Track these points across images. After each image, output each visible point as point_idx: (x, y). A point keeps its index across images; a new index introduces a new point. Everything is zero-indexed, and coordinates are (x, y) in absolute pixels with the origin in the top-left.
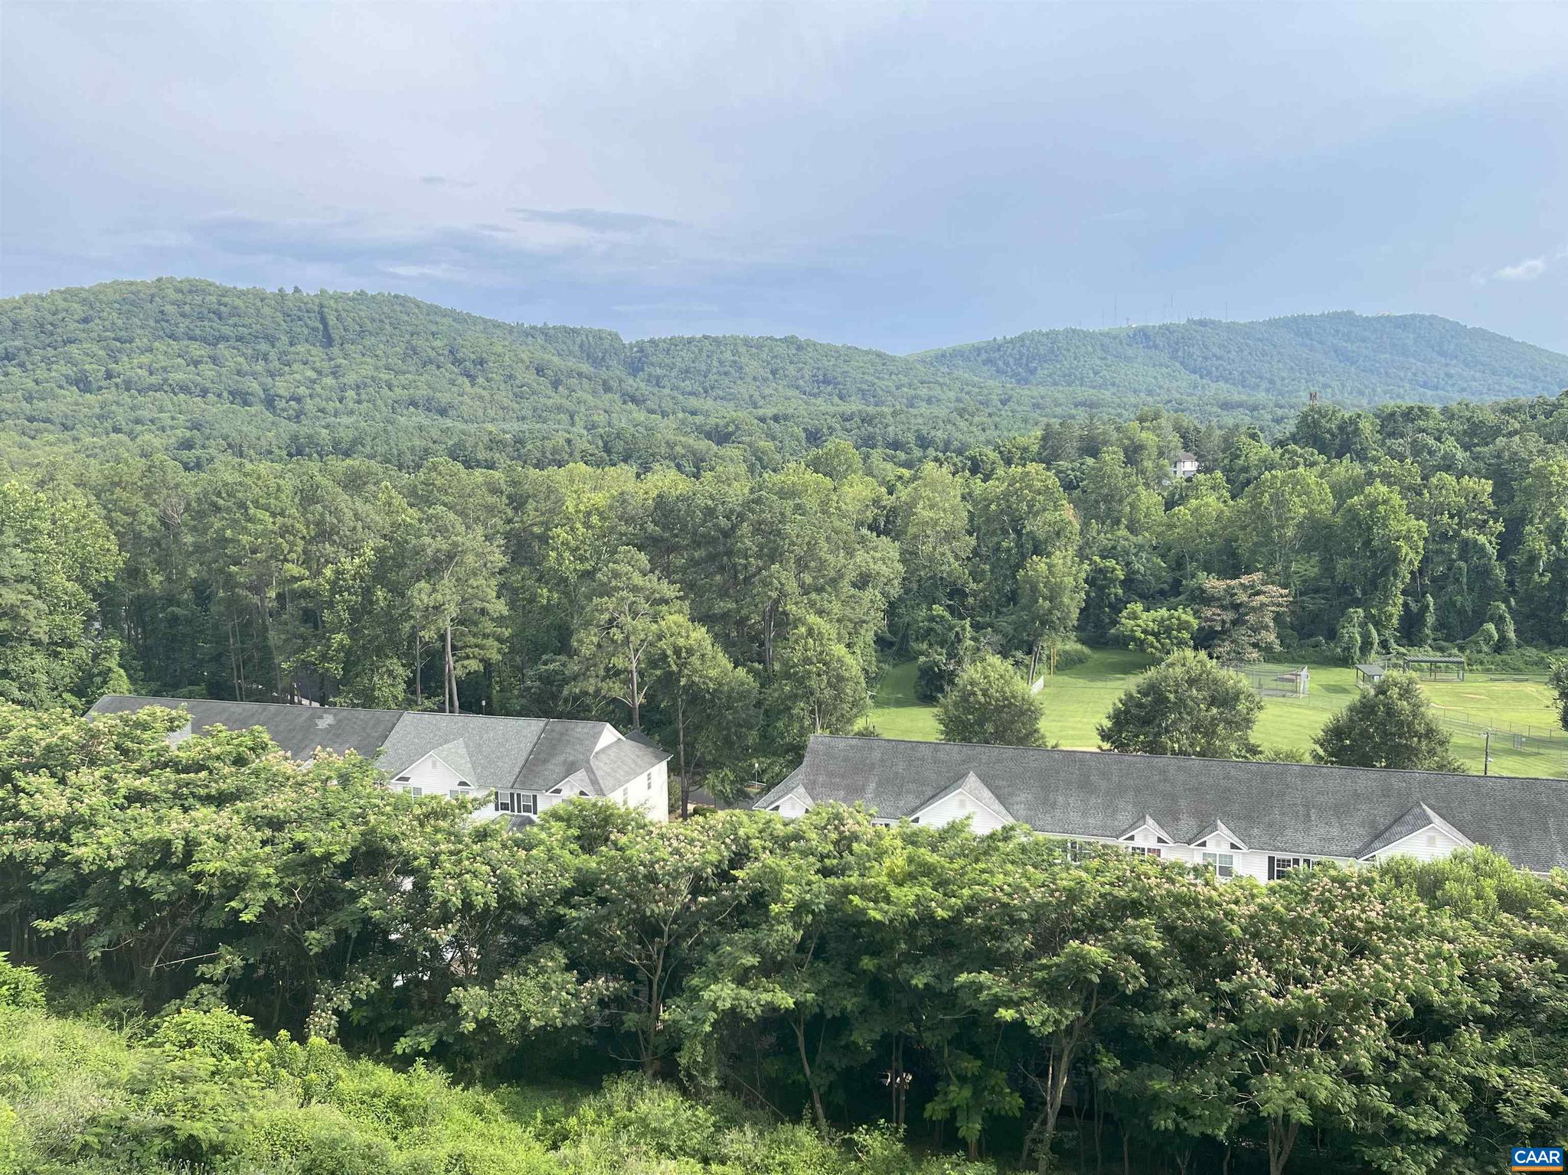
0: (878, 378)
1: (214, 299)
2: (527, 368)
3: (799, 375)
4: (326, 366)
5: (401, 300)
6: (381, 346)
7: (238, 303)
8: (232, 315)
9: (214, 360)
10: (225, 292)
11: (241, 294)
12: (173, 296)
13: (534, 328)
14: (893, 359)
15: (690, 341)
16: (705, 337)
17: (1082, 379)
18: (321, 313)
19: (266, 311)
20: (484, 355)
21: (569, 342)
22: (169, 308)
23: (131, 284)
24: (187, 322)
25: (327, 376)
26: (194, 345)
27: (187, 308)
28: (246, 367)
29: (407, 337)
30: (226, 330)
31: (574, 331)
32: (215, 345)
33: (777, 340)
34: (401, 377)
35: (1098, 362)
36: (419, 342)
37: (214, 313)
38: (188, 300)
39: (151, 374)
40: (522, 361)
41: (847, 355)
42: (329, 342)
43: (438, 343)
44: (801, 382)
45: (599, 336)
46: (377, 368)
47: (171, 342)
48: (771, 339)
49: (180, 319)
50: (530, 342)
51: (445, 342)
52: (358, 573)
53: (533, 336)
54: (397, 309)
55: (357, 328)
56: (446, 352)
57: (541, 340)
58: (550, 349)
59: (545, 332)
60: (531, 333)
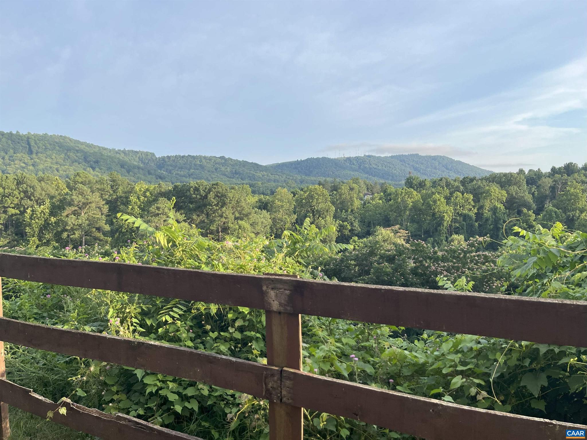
0: (256, 173)
2: (117, 165)
3: (226, 170)
4: (30, 162)
5: (62, 138)
6: (54, 154)
13: (120, 150)
14: (261, 166)
15: (183, 157)
16: (189, 156)
18: (28, 141)
20: (99, 159)
21: (134, 157)
25: (30, 166)
29: (66, 151)
31: (136, 152)
33: (217, 158)
36: (71, 154)
40: (115, 162)
41: (243, 164)
42: (30, 152)
43: (78, 154)
44: (226, 173)
45: (146, 154)
46: (52, 163)
48: (215, 157)
50: (118, 156)
51: (82, 154)
52: (42, 211)
53: (119, 154)
54: (62, 141)
55: (44, 147)
56: (82, 158)
57: (123, 155)
58: (127, 159)
59: (124, 152)
60: (118, 152)
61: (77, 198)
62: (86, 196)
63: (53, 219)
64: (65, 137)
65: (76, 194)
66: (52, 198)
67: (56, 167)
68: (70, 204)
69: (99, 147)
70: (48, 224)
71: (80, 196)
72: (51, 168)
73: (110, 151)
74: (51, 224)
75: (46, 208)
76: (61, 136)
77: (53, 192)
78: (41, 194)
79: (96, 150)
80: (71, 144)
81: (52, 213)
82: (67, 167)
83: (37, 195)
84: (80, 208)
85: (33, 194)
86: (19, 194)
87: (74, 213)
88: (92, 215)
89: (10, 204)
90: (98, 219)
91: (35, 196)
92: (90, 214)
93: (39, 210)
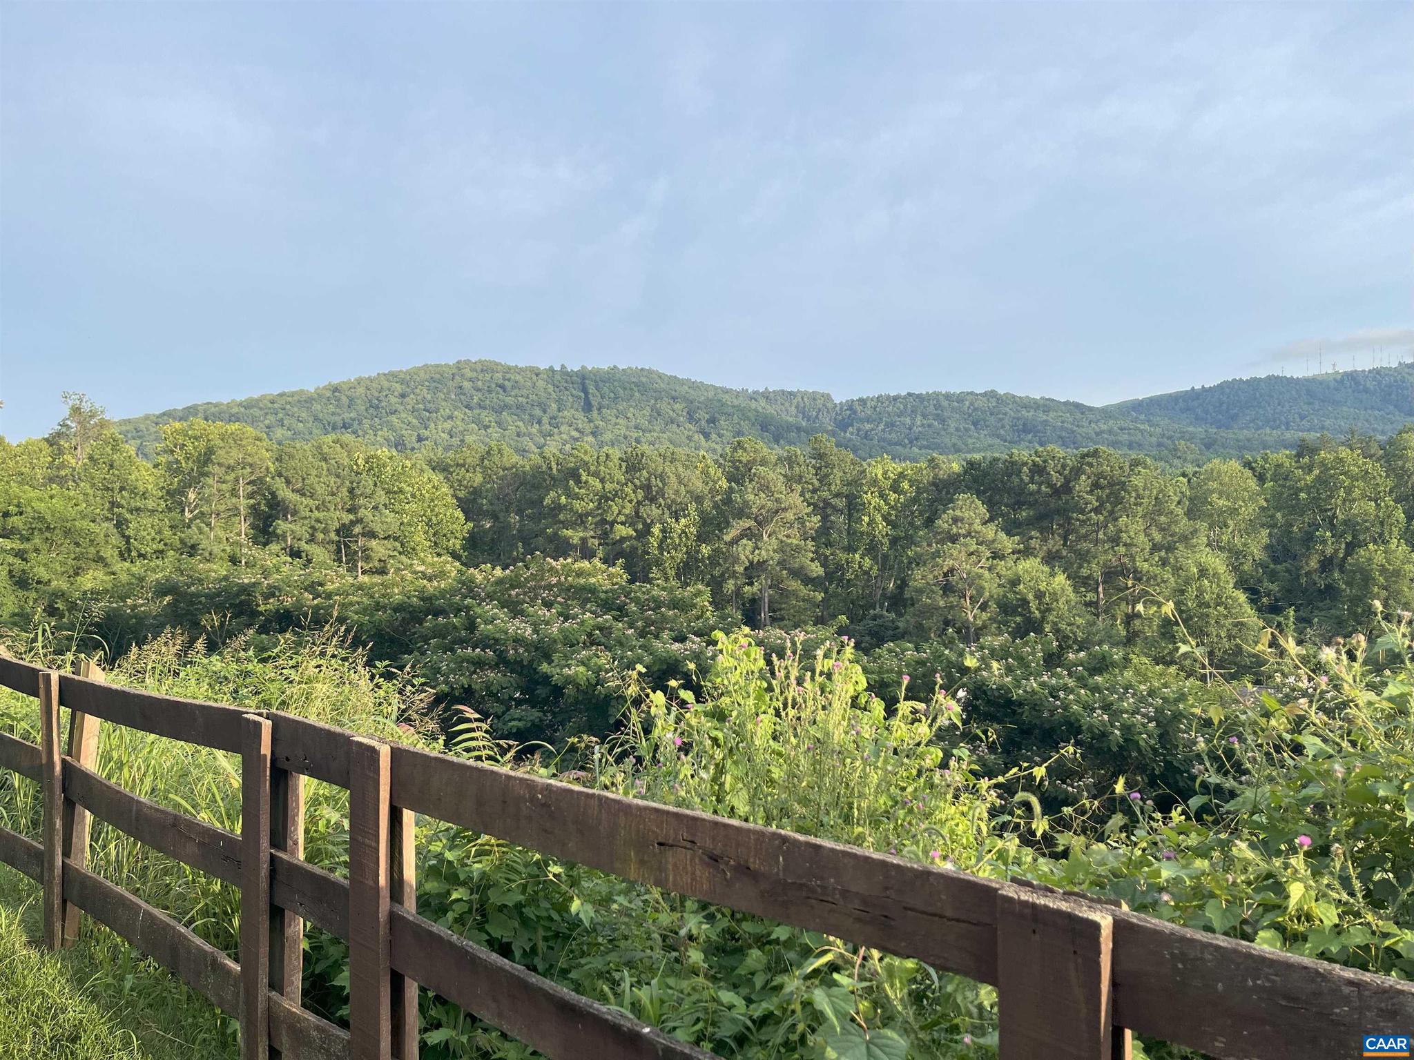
0: (1078, 426)
1: (499, 375)
2: (753, 424)
3: (1000, 425)
4: (588, 428)
5: (645, 374)
6: (631, 409)
7: (518, 378)
8: (513, 387)
9: (499, 424)
10: (508, 369)
11: (520, 371)
12: (470, 374)
13: (756, 392)
14: (1091, 409)
15: (895, 398)
16: (910, 394)
17: (1287, 423)
18: (583, 384)
19: (540, 383)
20: (717, 415)
21: (787, 404)
22: (466, 384)
23: (437, 366)
24: (480, 394)
25: (587, 435)
26: (485, 413)
27: (480, 383)
28: (523, 429)
29: (653, 401)
30: (509, 400)
31: (791, 393)
32: (501, 413)
33: (977, 395)
34: (647, 435)
35: (1305, 407)
36: (663, 406)
37: (500, 387)
38: (480, 377)
39: (451, 437)
40: (749, 419)
41: (1047, 405)
42: (588, 407)
43: (678, 406)
44: (1002, 432)
45: (814, 397)
46: (627, 428)
47: (467, 410)
48: (972, 393)
49: (475, 393)
50: (753, 405)
51: (684, 404)
52: (683, 532)
53: (756, 400)
54: (644, 380)
55: (612, 395)
56: (685, 414)
57: (763, 403)
58: (771, 410)
59: (766, 396)
60: (754, 397)
61: (756, 500)
62: (775, 495)
63: (705, 550)
64: (650, 372)
65: (754, 489)
66: (698, 499)
67: (636, 435)
68: (741, 514)
69: (716, 388)
70: (697, 560)
71: (762, 495)
73: (737, 394)
74: (702, 561)
75: (687, 524)
76: (642, 369)
77: (699, 486)
78: (677, 492)
79: (711, 394)
80: (662, 386)
81: (701, 538)
82: (655, 434)
83: (669, 493)
84: (759, 524)
85: (661, 492)
86: (634, 492)
87: (747, 534)
88: (785, 539)
89: (618, 515)
90: (797, 549)
91: (666, 496)
92: (780, 536)
93: (678, 528)
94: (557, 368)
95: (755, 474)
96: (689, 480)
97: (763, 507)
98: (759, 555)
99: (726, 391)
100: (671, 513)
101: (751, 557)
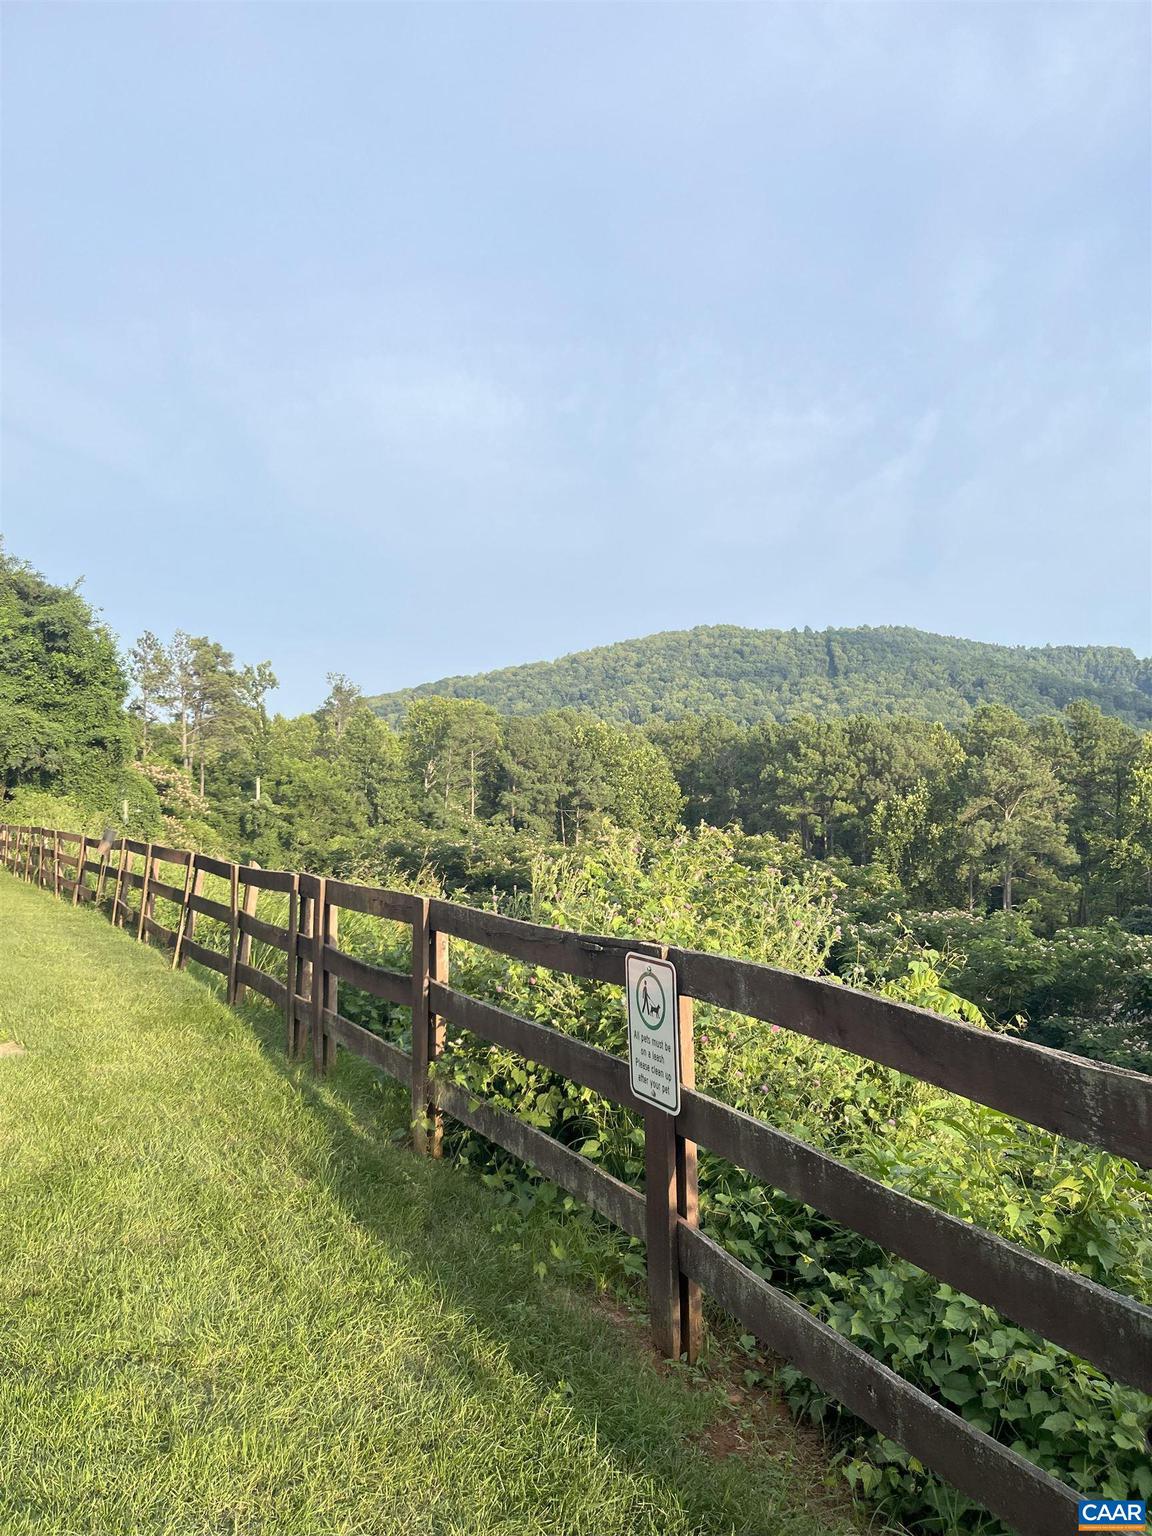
1: (738, 640)
2: (1030, 687)
4: (833, 694)
5: (901, 632)
6: (883, 672)
7: (758, 642)
8: (752, 653)
9: (736, 692)
10: (747, 634)
11: (759, 635)
12: (707, 640)
13: (1035, 650)
18: (828, 646)
19: (781, 648)
20: (985, 677)
21: (1074, 663)
22: (703, 651)
23: (674, 633)
24: (716, 661)
25: (832, 702)
26: (721, 681)
27: (717, 650)
28: (762, 697)
29: (908, 663)
30: (747, 667)
31: (1079, 650)
32: (737, 681)
36: (919, 668)
37: (738, 652)
38: (717, 644)
39: (686, 707)
40: (1025, 681)
42: (833, 671)
43: (936, 668)
45: (1109, 653)
46: (877, 693)
47: (703, 679)
49: (711, 659)
50: (1031, 664)
51: (945, 666)
52: (911, 810)
53: (1034, 658)
54: (899, 639)
55: (861, 657)
56: (946, 676)
57: (1043, 661)
58: (1054, 670)
59: (1048, 653)
60: (1033, 654)
61: (996, 775)
62: (1019, 769)
63: (936, 831)
64: (906, 630)
65: (994, 763)
66: (931, 774)
67: (887, 701)
68: (977, 792)
69: (984, 646)
70: (926, 841)
71: (1004, 770)
72: (875, 704)
73: (1012, 652)
74: (933, 842)
75: (915, 801)
76: (897, 628)
77: (932, 760)
78: (905, 766)
79: (978, 653)
80: (920, 645)
81: (933, 816)
82: (910, 700)
83: (897, 766)
84: (1001, 802)
85: (887, 766)
86: (857, 766)
87: (987, 814)
88: (1032, 820)
89: (838, 791)
90: (1048, 831)
91: (893, 770)
92: (1026, 817)
93: (904, 805)
94: (801, 630)
95: (995, 746)
96: (920, 753)
97: (1004, 784)
98: (998, 837)
99: (998, 649)
100: (897, 789)
101: (988, 839)
